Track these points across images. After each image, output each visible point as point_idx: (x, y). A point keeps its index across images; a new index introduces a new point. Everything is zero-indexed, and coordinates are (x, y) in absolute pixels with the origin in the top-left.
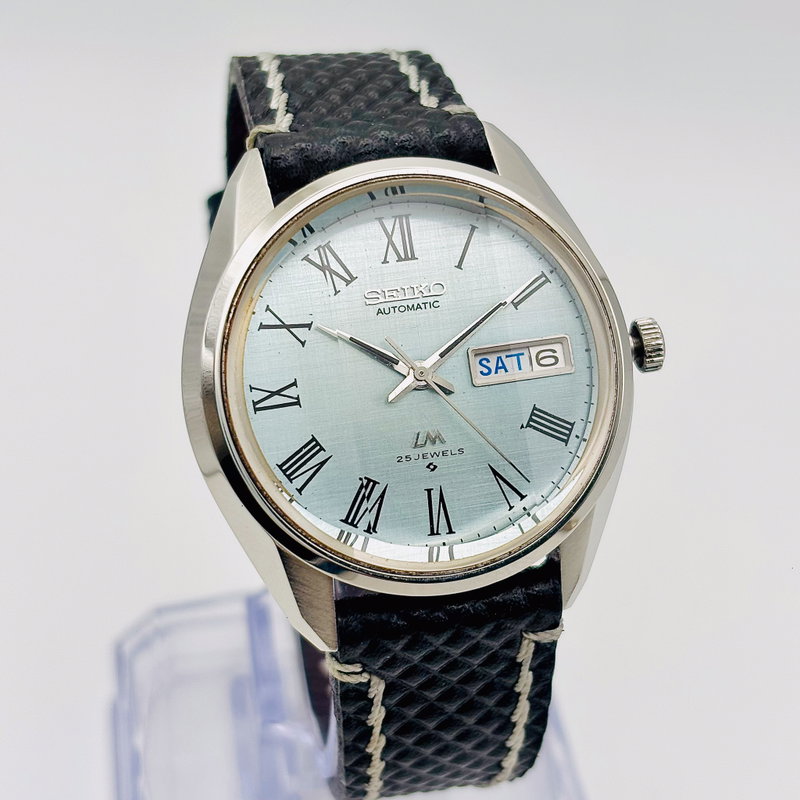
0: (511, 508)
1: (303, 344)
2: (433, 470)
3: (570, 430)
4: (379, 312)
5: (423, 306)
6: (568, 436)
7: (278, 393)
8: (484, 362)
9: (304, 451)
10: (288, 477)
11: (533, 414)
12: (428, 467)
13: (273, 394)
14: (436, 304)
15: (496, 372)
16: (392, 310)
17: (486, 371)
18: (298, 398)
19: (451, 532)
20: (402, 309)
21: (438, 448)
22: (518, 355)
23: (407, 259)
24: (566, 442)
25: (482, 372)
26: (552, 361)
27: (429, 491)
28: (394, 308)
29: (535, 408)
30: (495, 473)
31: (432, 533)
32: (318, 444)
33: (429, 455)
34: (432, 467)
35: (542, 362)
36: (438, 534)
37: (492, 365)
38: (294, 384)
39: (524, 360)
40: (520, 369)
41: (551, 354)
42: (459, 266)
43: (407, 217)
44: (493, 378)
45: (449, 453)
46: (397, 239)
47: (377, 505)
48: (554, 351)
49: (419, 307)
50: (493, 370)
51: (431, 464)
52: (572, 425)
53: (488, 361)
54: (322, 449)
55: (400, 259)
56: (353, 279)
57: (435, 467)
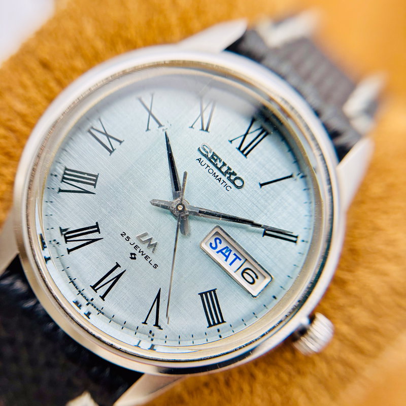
0: (145, 323)
1: (148, 129)
2: (132, 258)
3: (219, 323)
4: (199, 160)
5: (222, 181)
6: (215, 324)
7: (108, 136)
8: (218, 241)
9: (86, 176)
10: (64, 178)
11: (210, 292)
12: (132, 254)
13: (106, 134)
14: (228, 188)
15: (218, 252)
16: (206, 166)
17: (214, 245)
18: (113, 150)
19: (103, 297)
20: (211, 171)
21: (148, 252)
22: (237, 257)
23: (243, 152)
24: (210, 326)
25: (211, 244)
26: (251, 281)
27: (118, 266)
28: (208, 166)
29: (214, 291)
30: (158, 297)
31: (93, 287)
32: (96, 181)
33: (138, 250)
34: (133, 257)
35: (245, 275)
36: (96, 291)
37: (220, 247)
38: (121, 142)
39: (238, 263)
40: (231, 264)
41: (254, 276)
42: (262, 185)
43: (267, 134)
44: (213, 253)
45: (149, 260)
46: (249, 139)
47: (86, 242)
48: (257, 277)
49: (219, 180)
50: (218, 249)
51: (135, 254)
52: (223, 322)
53: (220, 243)
54: (94, 185)
55: (239, 149)
56: (207, 130)
57: (135, 258)
